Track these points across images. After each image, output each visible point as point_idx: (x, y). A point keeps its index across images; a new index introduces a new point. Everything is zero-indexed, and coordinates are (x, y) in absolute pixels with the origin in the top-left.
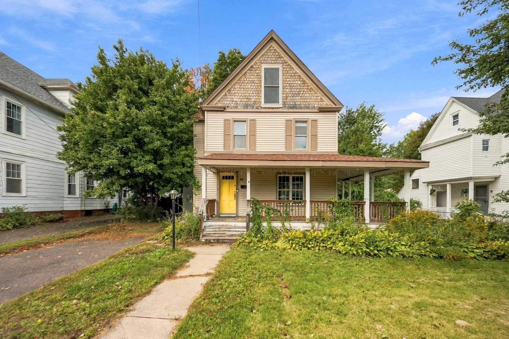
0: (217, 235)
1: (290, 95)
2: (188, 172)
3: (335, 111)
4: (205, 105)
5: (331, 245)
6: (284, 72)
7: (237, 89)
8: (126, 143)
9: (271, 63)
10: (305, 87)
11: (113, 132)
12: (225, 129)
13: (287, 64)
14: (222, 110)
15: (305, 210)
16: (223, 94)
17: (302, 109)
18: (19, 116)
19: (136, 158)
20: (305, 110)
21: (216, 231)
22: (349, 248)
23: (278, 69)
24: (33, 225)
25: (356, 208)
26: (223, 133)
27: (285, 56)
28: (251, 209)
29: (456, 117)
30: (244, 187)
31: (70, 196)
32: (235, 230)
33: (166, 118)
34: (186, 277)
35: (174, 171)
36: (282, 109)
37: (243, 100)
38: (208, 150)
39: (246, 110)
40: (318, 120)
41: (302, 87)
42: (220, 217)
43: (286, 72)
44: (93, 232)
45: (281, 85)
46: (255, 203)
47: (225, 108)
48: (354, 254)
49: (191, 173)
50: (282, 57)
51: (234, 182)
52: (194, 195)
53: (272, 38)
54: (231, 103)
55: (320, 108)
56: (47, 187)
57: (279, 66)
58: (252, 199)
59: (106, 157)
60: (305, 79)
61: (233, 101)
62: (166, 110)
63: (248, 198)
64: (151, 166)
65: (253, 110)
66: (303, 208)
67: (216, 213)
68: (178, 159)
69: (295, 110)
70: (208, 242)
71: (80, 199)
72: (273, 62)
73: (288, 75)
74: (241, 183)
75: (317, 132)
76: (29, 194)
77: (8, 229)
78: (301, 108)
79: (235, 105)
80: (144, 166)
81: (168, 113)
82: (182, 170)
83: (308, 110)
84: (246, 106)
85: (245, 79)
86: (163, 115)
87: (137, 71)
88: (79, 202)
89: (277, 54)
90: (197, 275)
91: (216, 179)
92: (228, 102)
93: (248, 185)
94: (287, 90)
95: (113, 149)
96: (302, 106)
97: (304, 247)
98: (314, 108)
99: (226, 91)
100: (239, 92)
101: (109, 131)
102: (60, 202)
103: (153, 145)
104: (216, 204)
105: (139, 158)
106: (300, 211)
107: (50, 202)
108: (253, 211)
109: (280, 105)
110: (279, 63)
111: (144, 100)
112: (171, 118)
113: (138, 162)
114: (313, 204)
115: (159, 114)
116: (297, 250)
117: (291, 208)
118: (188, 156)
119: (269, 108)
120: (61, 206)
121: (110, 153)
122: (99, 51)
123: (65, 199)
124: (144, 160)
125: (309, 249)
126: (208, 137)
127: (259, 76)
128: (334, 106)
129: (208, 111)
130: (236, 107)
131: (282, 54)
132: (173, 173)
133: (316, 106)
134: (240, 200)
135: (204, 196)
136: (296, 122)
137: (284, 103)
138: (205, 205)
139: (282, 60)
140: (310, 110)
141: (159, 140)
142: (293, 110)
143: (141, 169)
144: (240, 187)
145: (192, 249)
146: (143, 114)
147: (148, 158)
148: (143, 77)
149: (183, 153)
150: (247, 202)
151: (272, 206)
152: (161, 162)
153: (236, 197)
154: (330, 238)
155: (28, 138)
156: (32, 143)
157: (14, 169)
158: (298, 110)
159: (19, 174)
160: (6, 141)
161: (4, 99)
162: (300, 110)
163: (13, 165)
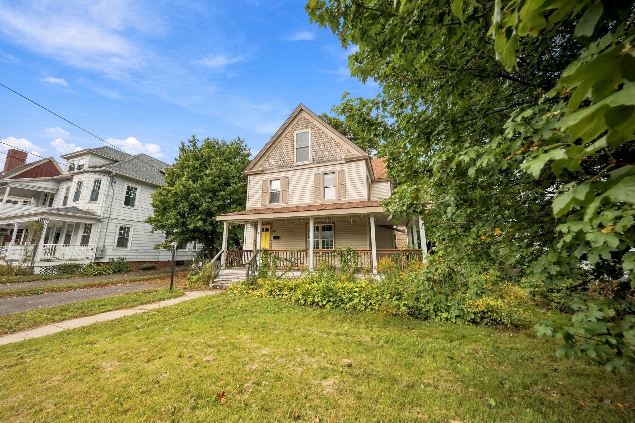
4: (248, 171)
7: (274, 154)
9: (302, 129)
12: (263, 188)
13: (315, 127)
14: (261, 173)
15: (309, 259)
16: (263, 160)
18: (135, 194)
24: (129, 271)
26: (261, 191)
30: (276, 238)
34: (136, 309)
36: (311, 165)
39: (280, 170)
41: (329, 144)
45: (310, 145)
46: (263, 253)
51: (269, 233)
53: (301, 110)
54: (269, 166)
55: (345, 159)
60: (332, 136)
65: (287, 169)
69: (323, 164)
72: (303, 127)
73: (316, 135)
74: (274, 235)
75: (344, 181)
76: (133, 248)
77: (110, 274)
78: (329, 161)
79: (272, 167)
83: (336, 163)
84: (281, 167)
85: (281, 145)
89: (306, 121)
91: (253, 232)
92: (267, 166)
94: (316, 148)
96: (330, 159)
98: (341, 159)
99: (265, 157)
100: (275, 156)
102: (157, 254)
107: (148, 254)
108: (262, 260)
109: (310, 161)
110: (308, 128)
119: (300, 165)
123: (161, 252)
126: (249, 196)
127: (292, 140)
128: (360, 155)
130: (273, 169)
131: (311, 120)
133: (343, 157)
136: (325, 173)
137: (313, 160)
140: (338, 162)
142: (321, 165)
144: (273, 238)
153: (270, 247)
155: (139, 208)
156: (140, 212)
157: (125, 230)
158: (326, 164)
159: (128, 234)
160: (123, 212)
161: (126, 185)
162: (328, 164)
163: (125, 228)
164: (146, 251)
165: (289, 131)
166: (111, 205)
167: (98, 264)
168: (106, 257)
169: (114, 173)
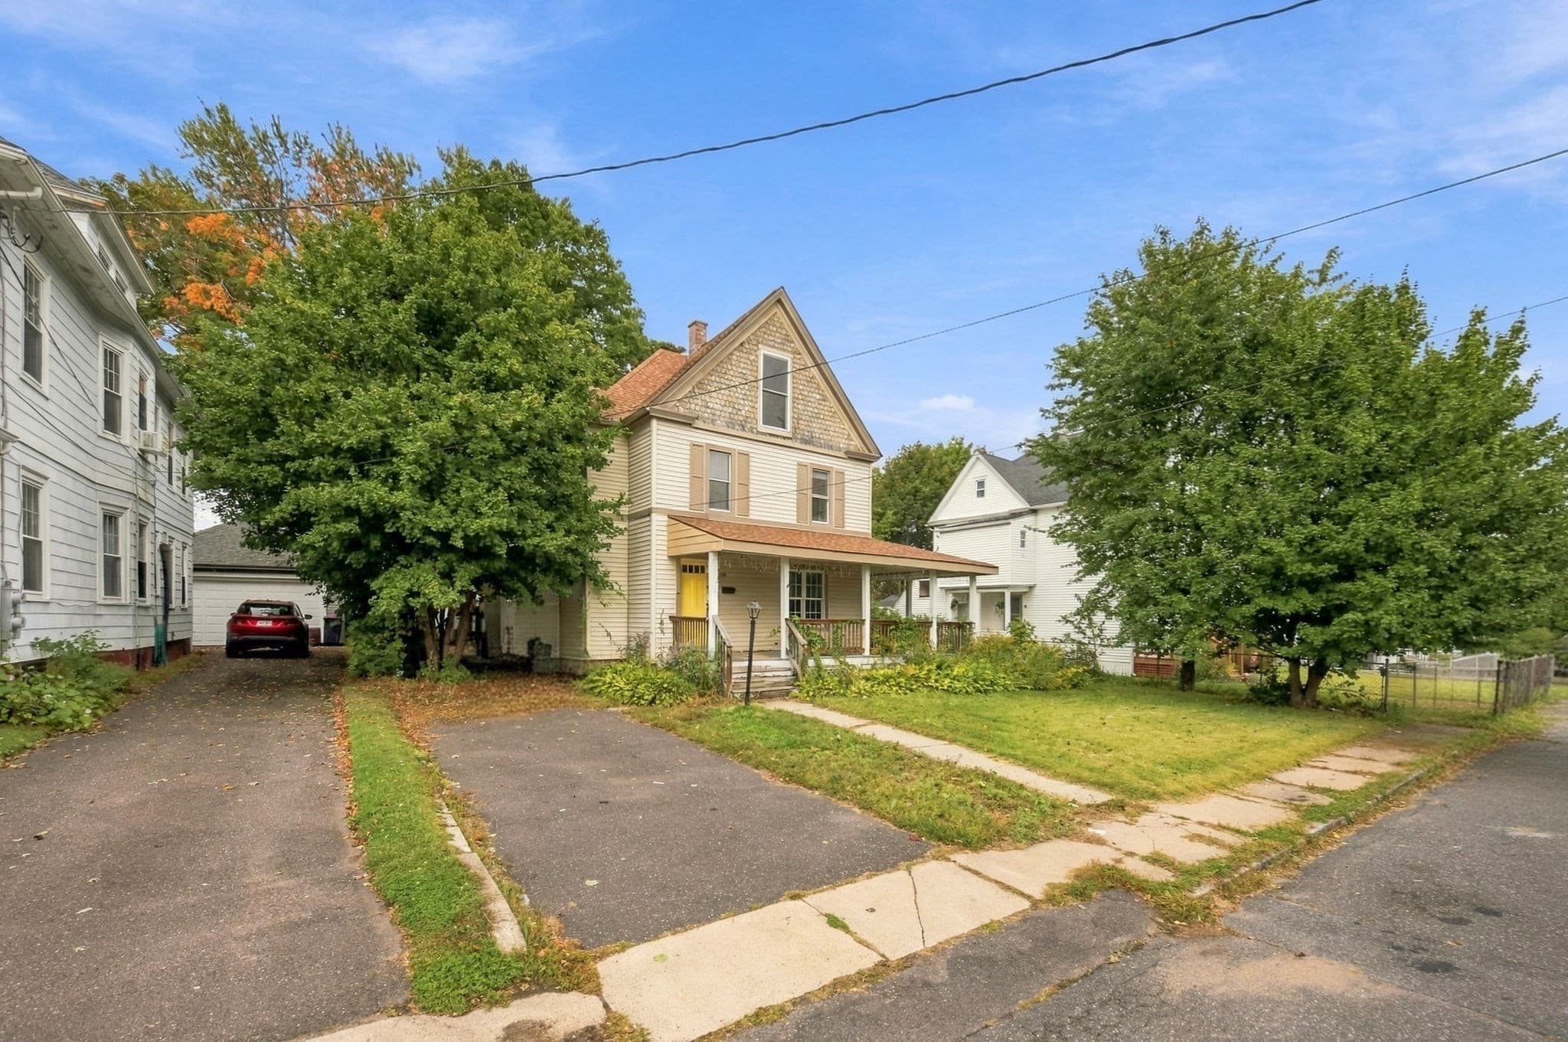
1: (804, 418)
3: (867, 461)
4: (657, 407)
6: (795, 370)
7: (716, 385)
10: (825, 407)
12: (692, 464)
13: (800, 356)
14: (687, 423)
16: (689, 387)
20: (827, 451)
23: (786, 362)
26: (688, 471)
27: (797, 341)
29: (981, 484)
30: (730, 590)
31: (109, 600)
36: (791, 441)
37: (725, 408)
38: (658, 506)
39: (730, 431)
40: (846, 472)
41: (821, 406)
43: (798, 371)
45: (789, 394)
47: (692, 419)
50: (792, 341)
53: (779, 301)
54: (703, 409)
55: (847, 452)
56: (75, 567)
57: (788, 357)
60: (826, 392)
61: (708, 407)
65: (744, 434)
69: (812, 448)
71: (130, 611)
73: (801, 377)
74: (724, 583)
75: (844, 494)
76: (54, 591)
78: (821, 445)
79: (711, 417)
83: (830, 453)
84: (731, 423)
85: (729, 367)
91: (673, 573)
96: (823, 441)
98: (839, 450)
99: (694, 382)
100: (718, 390)
109: (787, 432)
110: (787, 351)
119: (771, 435)
123: (98, 610)
129: (658, 419)
130: (713, 421)
131: (793, 335)
133: (841, 446)
137: (795, 431)
139: (792, 345)
140: (834, 452)
142: (807, 447)
144: (722, 590)
155: (52, 393)
156: (54, 410)
157: (29, 504)
158: (816, 448)
159: (36, 522)
160: (24, 405)
161: (23, 257)
162: (820, 449)
163: (29, 491)
165: (749, 341)
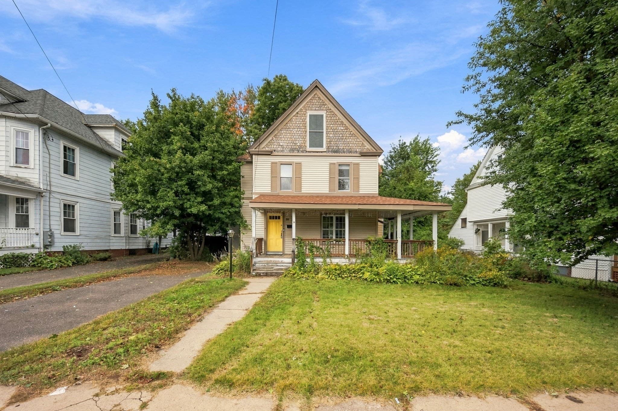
0: (266, 269)
1: (333, 140)
2: (236, 212)
3: (376, 156)
4: (254, 150)
5: (361, 275)
6: (328, 118)
7: (284, 134)
8: (180, 186)
9: (315, 110)
10: (347, 133)
11: (169, 177)
12: (272, 172)
13: (331, 111)
14: (269, 154)
15: (344, 248)
16: (271, 138)
17: (344, 153)
18: (74, 159)
19: (189, 200)
20: (348, 155)
21: (264, 266)
22: (374, 276)
23: (322, 116)
24: (88, 262)
25: (390, 246)
26: (270, 175)
27: (329, 104)
28: (296, 247)
30: (290, 227)
31: (116, 235)
32: (281, 265)
33: (216, 161)
34: (246, 294)
35: (223, 211)
36: (325, 153)
37: (289, 144)
38: (256, 191)
39: (292, 154)
40: (360, 164)
41: (344, 133)
42: (267, 255)
43: (330, 118)
44: (148, 269)
45: (325, 131)
46: (300, 242)
47: (272, 152)
48: (377, 282)
49: (238, 213)
50: (326, 105)
51: (281, 222)
52: (241, 234)
53: (316, 86)
54: (278, 147)
55: (360, 153)
56: (96, 226)
57: (324, 113)
58: (297, 238)
59: (162, 199)
60: (347, 125)
61: (280, 145)
62: (217, 154)
63: (294, 236)
64: (203, 208)
65: (299, 154)
66: (343, 246)
67: (263, 251)
68: (228, 200)
69: (338, 154)
70: (258, 275)
71: (124, 238)
72: (317, 109)
73: (331, 121)
74: (288, 223)
75: (359, 175)
76: (82, 233)
77: (69, 266)
79: (282, 149)
80: (196, 207)
81: (218, 157)
82: (230, 210)
83: (351, 155)
84: (292, 150)
85: (291, 125)
86: (214, 158)
87: (188, 117)
88: (124, 241)
89: (321, 101)
90: (253, 293)
91: (264, 219)
92: (275, 146)
93: (294, 225)
94: (331, 135)
95: (169, 192)
96: (345, 150)
97: (339, 277)
98: (356, 152)
99: (272, 136)
100: (285, 137)
101: (166, 175)
102: (107, 241)
103: (205, 188)
104: (263, 242)
105: (192, 199)
106: (340, 249)
107: (98, 241)
108: (298, 249)
109: (324, 149)
110: (323, 110)
111: (196, 145)
112: (221, 162)
113: (191, 203)
114: (352, 242)
115: (210, 159)
116: (333, 279)
117: (332, 246)
118: (237, 197)
119: (314, 152)
120: (108, 244)
121: (167, 195)
122: (152, 98)
123: (111, 238)
124: (197, 201)
125: (343, 278)
126: (256, 179)
127: (304, 121)
128: (375, 151)
129: (255, 154)
130: (282, 151)
131: (327, 102)
132: (222, 213)
133: (358, 151)
134: (286, 239)
135: (254, 235)
136: (339, 165)
137: (328, 148)
138: (255, 242)
139: (326, 107)
140: (353, 155)
141: (210, 182)
142: (336, 154)
143: (194, 210)
144: (286, 226)
145: (245, 280)
146: (196, 160)
147: (200, 199)
148: (194, 123)
149: (232, 194)
150: (292, 240)
151: (316, 244)
152: (212, 203)
153: (283, 236)
154: (361, 270)
155: (82, 179)
156: (83, 184)
157: (69, 209)
158: (341, 154)
159: (73, 214)
160: (63, 183)
161: (62, 143)
162: (343, 154)
163: (69, 206)
164: (97, 237)
165: (301, 110)
166: (50, 173)
167: (50, 254)
168: (56, 245)
169: (49, 125)
